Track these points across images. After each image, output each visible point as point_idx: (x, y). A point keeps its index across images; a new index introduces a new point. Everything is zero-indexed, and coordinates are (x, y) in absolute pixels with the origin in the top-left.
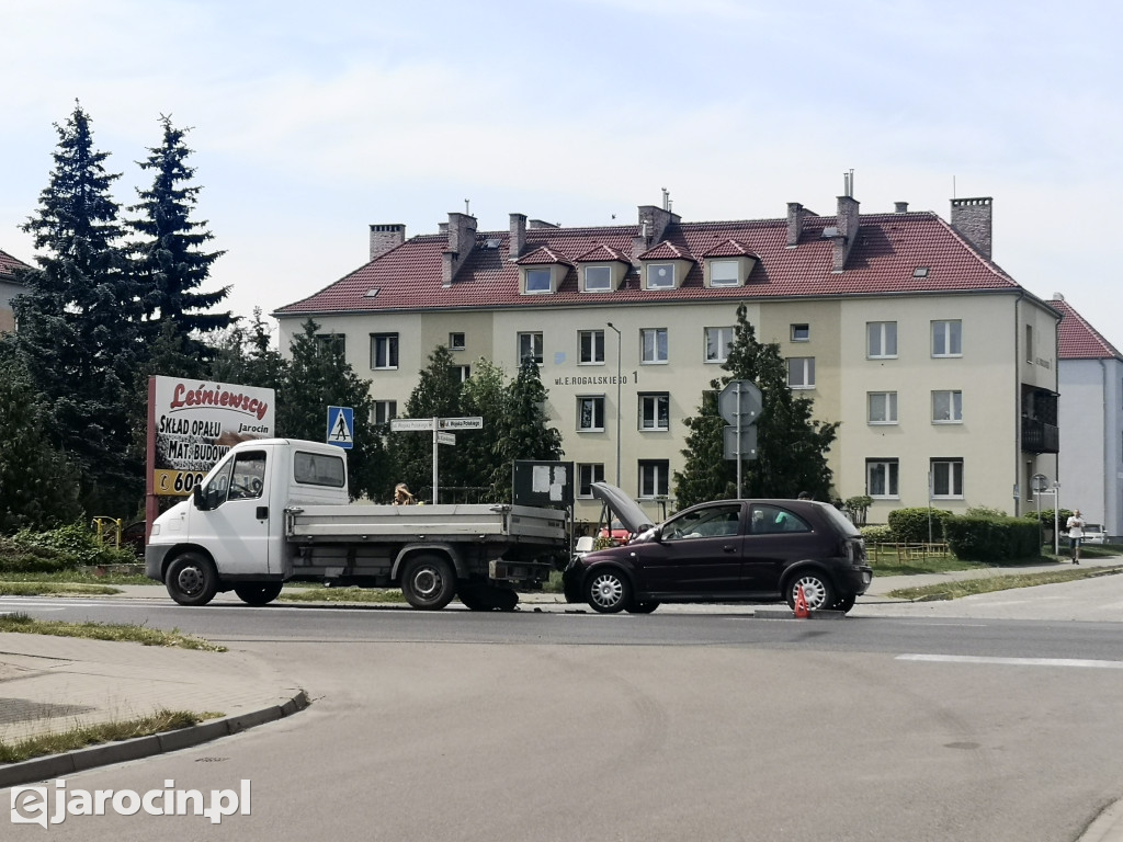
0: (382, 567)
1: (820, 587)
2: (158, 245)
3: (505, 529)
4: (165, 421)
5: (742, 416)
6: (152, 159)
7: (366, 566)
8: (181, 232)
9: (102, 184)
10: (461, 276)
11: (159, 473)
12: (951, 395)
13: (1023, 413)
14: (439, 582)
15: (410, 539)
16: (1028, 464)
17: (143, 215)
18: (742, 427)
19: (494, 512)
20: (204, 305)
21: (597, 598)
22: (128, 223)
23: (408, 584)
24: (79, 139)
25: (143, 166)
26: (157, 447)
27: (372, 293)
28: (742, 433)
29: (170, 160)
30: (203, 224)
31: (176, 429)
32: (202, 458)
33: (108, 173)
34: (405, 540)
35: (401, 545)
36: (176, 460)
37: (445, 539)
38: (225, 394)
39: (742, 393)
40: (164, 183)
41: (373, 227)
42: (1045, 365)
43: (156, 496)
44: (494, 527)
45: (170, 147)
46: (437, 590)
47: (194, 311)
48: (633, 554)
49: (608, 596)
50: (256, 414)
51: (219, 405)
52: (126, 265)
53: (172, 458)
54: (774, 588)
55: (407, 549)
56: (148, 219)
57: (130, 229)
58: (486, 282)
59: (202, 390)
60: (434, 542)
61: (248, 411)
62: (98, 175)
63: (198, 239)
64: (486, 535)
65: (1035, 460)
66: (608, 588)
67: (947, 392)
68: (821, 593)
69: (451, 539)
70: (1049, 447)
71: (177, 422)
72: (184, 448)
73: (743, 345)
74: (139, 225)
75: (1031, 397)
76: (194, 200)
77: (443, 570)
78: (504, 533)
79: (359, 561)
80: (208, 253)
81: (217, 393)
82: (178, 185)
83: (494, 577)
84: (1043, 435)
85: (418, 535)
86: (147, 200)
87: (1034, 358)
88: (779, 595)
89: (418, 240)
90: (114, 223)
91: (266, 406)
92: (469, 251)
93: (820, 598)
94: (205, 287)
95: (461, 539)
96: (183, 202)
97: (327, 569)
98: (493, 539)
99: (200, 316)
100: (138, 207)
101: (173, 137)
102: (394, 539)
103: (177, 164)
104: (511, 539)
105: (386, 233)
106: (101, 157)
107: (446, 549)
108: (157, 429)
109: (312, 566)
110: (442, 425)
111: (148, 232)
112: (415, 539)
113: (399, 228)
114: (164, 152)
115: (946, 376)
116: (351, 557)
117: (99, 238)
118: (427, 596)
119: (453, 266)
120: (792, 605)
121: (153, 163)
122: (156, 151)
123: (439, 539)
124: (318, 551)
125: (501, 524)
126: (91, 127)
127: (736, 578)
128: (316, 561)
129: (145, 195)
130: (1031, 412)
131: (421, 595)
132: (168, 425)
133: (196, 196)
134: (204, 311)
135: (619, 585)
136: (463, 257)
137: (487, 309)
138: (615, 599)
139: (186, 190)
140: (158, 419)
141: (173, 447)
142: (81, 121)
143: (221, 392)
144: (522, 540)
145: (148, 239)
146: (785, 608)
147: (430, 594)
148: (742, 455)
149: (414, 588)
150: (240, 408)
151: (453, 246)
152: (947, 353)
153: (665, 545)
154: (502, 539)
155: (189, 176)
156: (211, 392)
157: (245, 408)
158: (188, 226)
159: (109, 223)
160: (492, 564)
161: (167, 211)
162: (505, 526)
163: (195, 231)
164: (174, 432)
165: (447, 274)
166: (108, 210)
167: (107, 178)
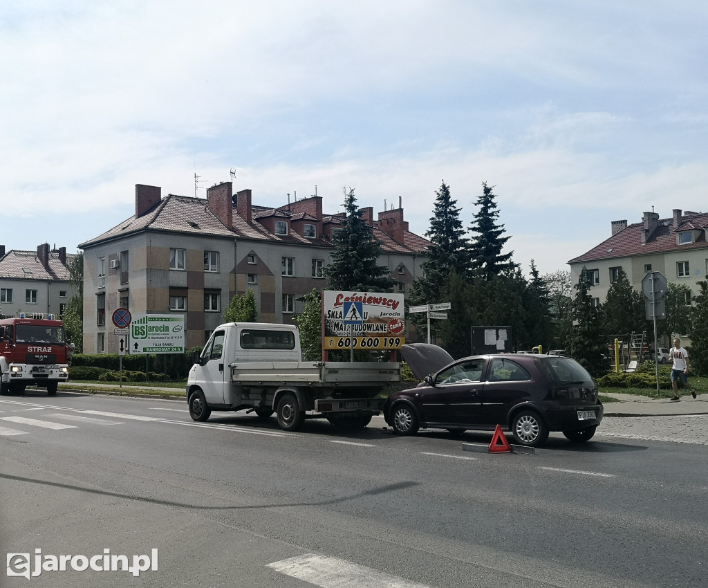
1: (534, 424)
2: (482, 236)
4: (330, 313)
5: (655, 293)
6: (479, 201)
8: (493, 230)
9: (455, 213)
10: (650, 239)
11: (329, 339)
15: (279, 384)
17: (476, 225)
18: (656, 300)
19: (315, 367)
20: (503, 260)
21: (397, 424)
22: (469, 229)
23: (279, 414)
24: (444, 195)
25: (476, 204)
26: (326, 326)
27: (610, 250)
28: (656, 304)
29: (487, 200)
30: (503, 226)
31: (338, 316)
32: (356, 330)
33: (457, 209)
34: (277, 385)
35: (275, 388)
36: (338, 332)
38: (371, 298)
39: (655, 280)
40: (485, 210)
41: (613, 223)
43: (325, 350)
44: (316, 377)
45: (487, 195)
46: (292, 418)
47: (499, 263)
50: (391, 306)
51: (367, 303)
52: (467, 246)
53: (336, 331)
55: (278, 391)
56: (478, 226)
57: (470, 231)
58: (662, 241)
59: (355, 296)
60: (290, 387)
61: (386, 305)
62: (453, 209)
63: (500, 232)
64: (312, 383)
68: (536, 428)
69: (297, 385)
71: (339, 313)
72: (344, 326)
74: (474, 229)
76: (498, 216)
77: (294, 405)
78: (321, 381)
79: (267, 397)
80: (505, 237)
81: (365, 298)
82: (490, 211)
85: (282, 382)
86: (478, 218)
88: (508, 428)
89: (633, 226)
90: (462, 229)
91: (398, 302)
92: (654, 228)
94: (503, 252)
95: (300, 385)
96: (493, 217)
97: (255, 401)
98: (315, 385)
99: (502, 265)
100: (476, 222)
101: (487, 190)
102: (273, 385)
103: (490, 202)
104: (323, 385)
105: (618, 224)
106: (455, 202)
107: (294, 391)
108: (326, 317)
109: (249, 399)
110: (431, 308)
111: (479, 232)
113: (625, 222)
114: (484, 197)
116: (263, 394)
117: (455, 235)
118: (287, 422)
119: (646, 236)
121: (479, 202)
122: (481, 198)
123: (292, 384)
124: (252, 390)
125: (318, 375)
126: (450, 190)
128: (251, 396)
129: (476, 217)
131: (285, 420)
132: (333, 314)
133: (498, 214)
134: (503, 263)
136: (652, 231)
137: (661, 253)
138: (408, 426)
139: (493, 212)
140: (326, 312)
141: (337, 325)
142: (445, 189)
143: (367, 297)
144: (344, 385)
145: (480, 234)
147: (289, 420)
148: (656, 317)
149: (282, 416)
150: (381, 304)
151: (646, 227)
155: (495, 207)
156: (361, 297)
157: (384, 304)
158: (496, 227)
159: (459, 229)
161: (486, 222)
162: (321, 376)
163: (499, 229)
164: (337, 318)
165: (643, 239)
166: (458, 224)
167: (456, 211)
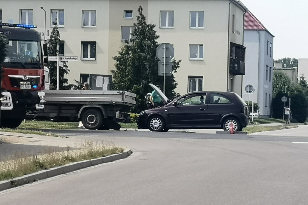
0: (72, 113)
1: (235, 123)
3: (123, 100)
5: (166, 57)
7: (66, 113)
12: (198, 46)
13: (230, 56)
14: (97, 119)
15: (85, 103)
16: (231, 79)
18: (166, 62)
19: (119, 94)
21: (152, 126)
23: (85, 121)
28: (166, 65)
34: (84, 103)
35: (81, 105)
37: (99, 103)
39: (166, 48)
42: (239, 33)
44: (119, 99)
46: (96, 122)
48: (166, 110)
49: (157, 126)
54: (218, 124)
55: (84, 107)
60: (95, 104)
64: (116, 102)
65: (234, 78)
66: (156, 123)
67: (197, 45)
68: (236, 125)
69: (102, 103)
70: (241, 72)
73: (141, 25)
75: (234, 48)
77: (99, 115)
78: (122, 101)
79: (62, 111)
83: (118, 118)
84: (239, 66)
85: (89, 102)
87: (235, 30)
88: (220, 126)
93: (235, 127)
95: (105, 103)
97: (50, 114)
98: (118, 103)
102: (79, 103)
104: (124, 104)
107: (100, 107)
110: (61, 59)
112: (88, 103)
115: (196, 37)
116: (60, 109)
118: (92, 125)
120: (225, 130)
123: (97, 103)
125: (121, 98)
127: (205, 120)
130: (234, 56)
131: (89, 124)
135: (161, 122)
138: (159, 127)
144: (127, 104)
146: (222, 130)
147: (93, 123)
148: (166, 74)
149: (87, 122)
152: (197, 27)
153: (177, 107)
154: (122, 104)
160: (118, 113)
162: (123, 99)
